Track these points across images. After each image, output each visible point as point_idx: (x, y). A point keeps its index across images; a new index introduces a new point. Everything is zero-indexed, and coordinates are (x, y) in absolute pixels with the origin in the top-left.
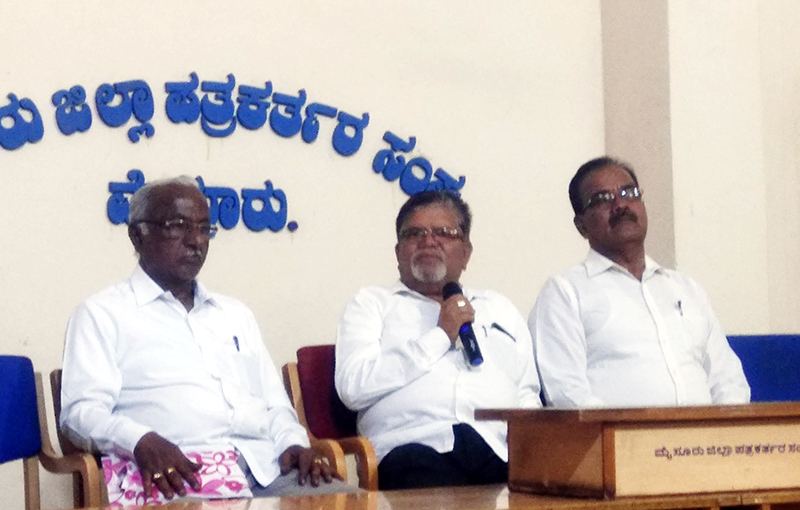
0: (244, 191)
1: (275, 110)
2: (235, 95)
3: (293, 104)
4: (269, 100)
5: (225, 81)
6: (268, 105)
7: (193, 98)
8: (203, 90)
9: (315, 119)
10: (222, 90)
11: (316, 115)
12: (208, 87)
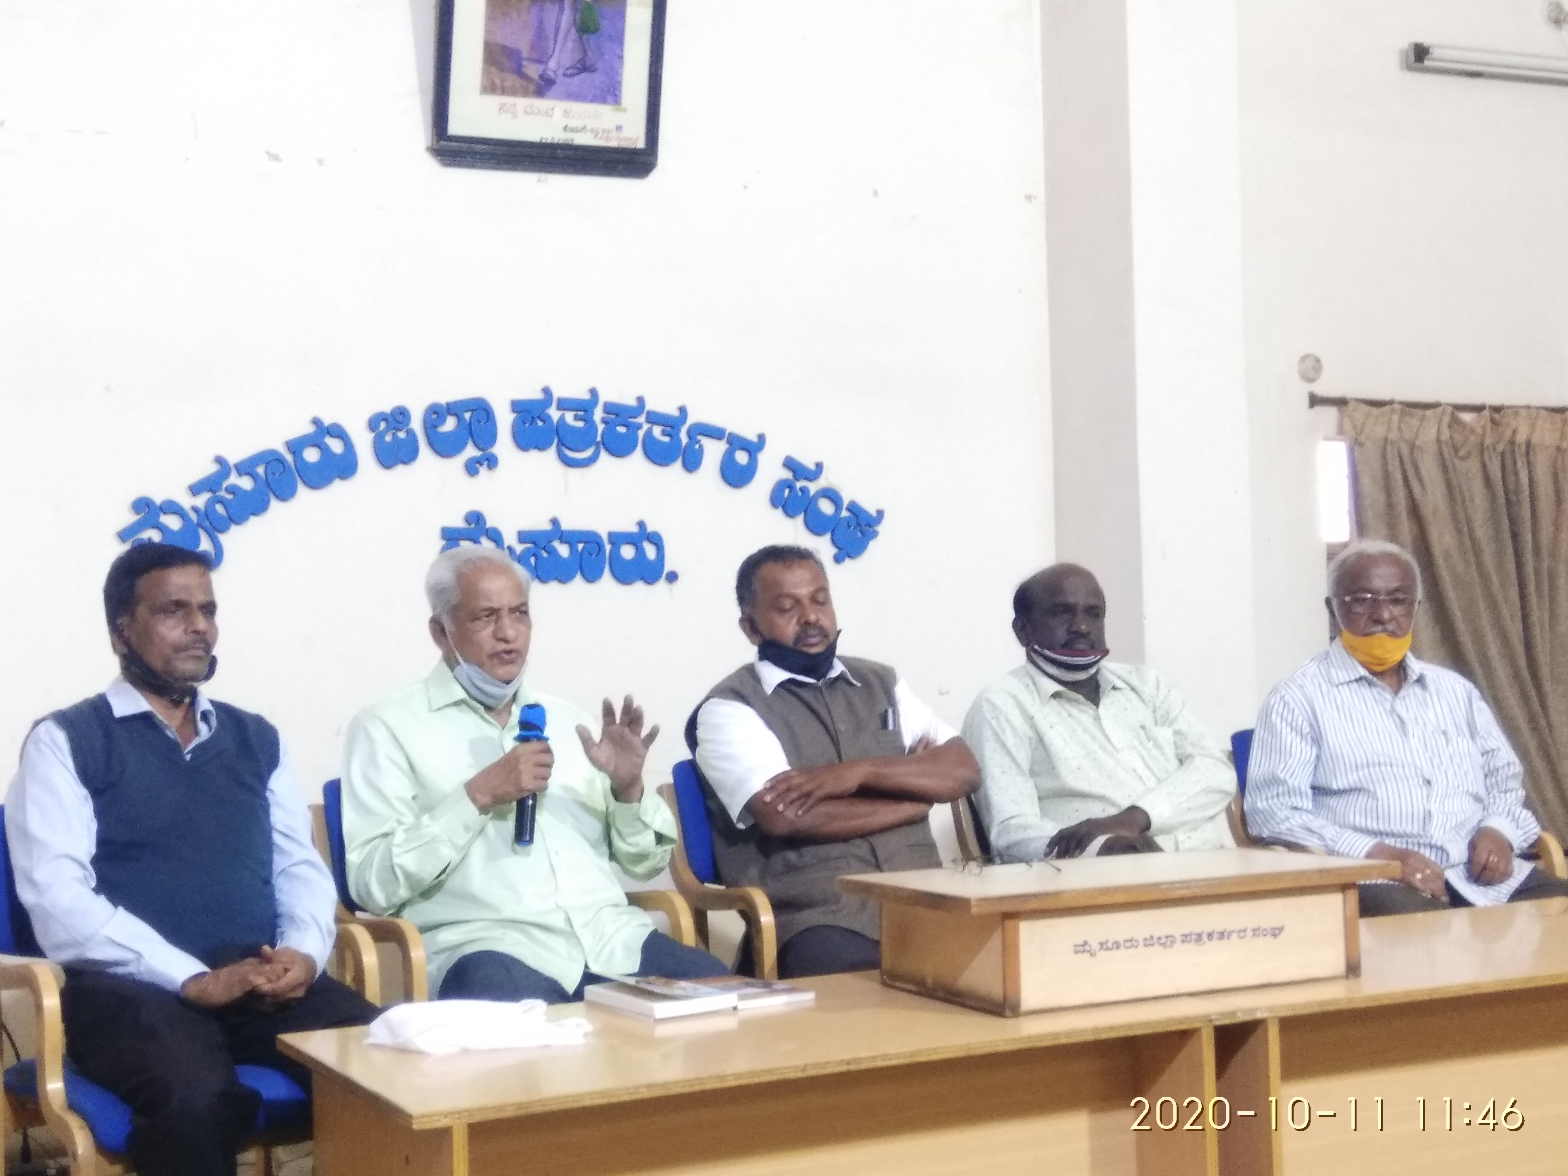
0: (610, 535)
1: (649, 432)
2: (598, 414)
3: (671, 424)
4: (642, 419)
5: (587, 396)
6: (640, 426)
7: (546, 419)
8: (559, 408)
9: (699, 442)
10: (583, 408)
11: (699, 437)
12: (564, 405)
